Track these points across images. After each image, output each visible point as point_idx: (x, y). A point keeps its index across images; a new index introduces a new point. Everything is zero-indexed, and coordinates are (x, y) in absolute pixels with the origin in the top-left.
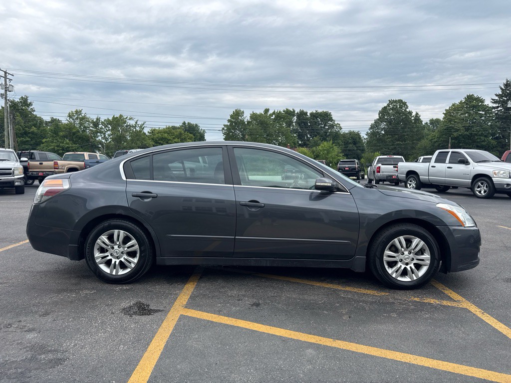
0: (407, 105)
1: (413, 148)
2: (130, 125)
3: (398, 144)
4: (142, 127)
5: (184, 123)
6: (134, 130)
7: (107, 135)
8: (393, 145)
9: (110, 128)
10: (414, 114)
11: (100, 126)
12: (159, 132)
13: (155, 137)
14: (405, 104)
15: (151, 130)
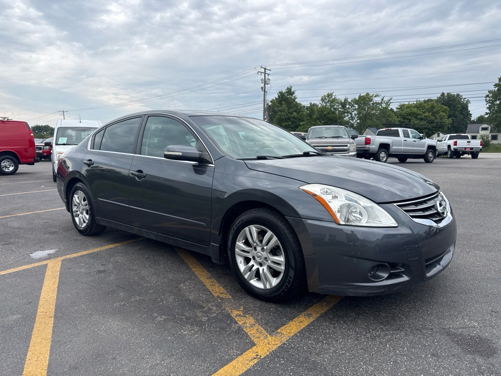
2: (376, 103)
4: (388, 103)
5: (443, 94)
6: (380, 107)
7: (353, 115)
9: (356, 108)
11: (347, 106)
12: (409, 107)
13: (403, 112)
15: (400, 106)
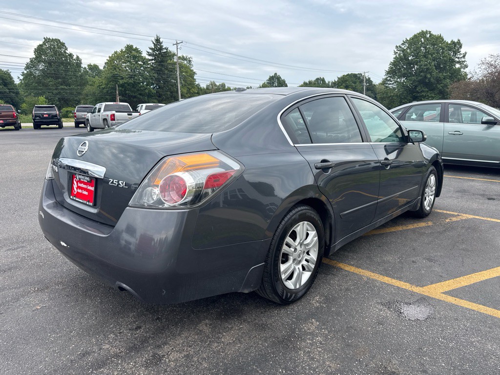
0: (65, 46)
1: (80, 94)
3: (62, 89)
8: (56, 89)
10: (75, 57)
14: (63, 44)
